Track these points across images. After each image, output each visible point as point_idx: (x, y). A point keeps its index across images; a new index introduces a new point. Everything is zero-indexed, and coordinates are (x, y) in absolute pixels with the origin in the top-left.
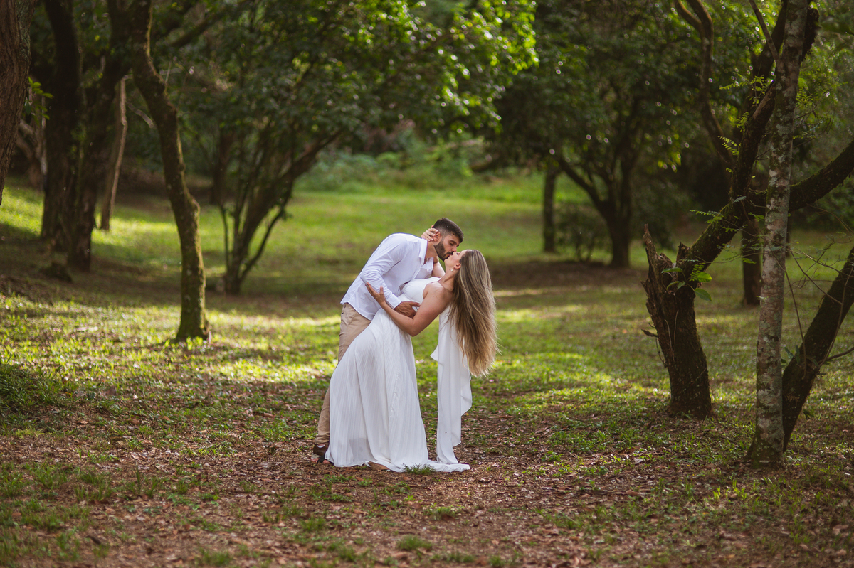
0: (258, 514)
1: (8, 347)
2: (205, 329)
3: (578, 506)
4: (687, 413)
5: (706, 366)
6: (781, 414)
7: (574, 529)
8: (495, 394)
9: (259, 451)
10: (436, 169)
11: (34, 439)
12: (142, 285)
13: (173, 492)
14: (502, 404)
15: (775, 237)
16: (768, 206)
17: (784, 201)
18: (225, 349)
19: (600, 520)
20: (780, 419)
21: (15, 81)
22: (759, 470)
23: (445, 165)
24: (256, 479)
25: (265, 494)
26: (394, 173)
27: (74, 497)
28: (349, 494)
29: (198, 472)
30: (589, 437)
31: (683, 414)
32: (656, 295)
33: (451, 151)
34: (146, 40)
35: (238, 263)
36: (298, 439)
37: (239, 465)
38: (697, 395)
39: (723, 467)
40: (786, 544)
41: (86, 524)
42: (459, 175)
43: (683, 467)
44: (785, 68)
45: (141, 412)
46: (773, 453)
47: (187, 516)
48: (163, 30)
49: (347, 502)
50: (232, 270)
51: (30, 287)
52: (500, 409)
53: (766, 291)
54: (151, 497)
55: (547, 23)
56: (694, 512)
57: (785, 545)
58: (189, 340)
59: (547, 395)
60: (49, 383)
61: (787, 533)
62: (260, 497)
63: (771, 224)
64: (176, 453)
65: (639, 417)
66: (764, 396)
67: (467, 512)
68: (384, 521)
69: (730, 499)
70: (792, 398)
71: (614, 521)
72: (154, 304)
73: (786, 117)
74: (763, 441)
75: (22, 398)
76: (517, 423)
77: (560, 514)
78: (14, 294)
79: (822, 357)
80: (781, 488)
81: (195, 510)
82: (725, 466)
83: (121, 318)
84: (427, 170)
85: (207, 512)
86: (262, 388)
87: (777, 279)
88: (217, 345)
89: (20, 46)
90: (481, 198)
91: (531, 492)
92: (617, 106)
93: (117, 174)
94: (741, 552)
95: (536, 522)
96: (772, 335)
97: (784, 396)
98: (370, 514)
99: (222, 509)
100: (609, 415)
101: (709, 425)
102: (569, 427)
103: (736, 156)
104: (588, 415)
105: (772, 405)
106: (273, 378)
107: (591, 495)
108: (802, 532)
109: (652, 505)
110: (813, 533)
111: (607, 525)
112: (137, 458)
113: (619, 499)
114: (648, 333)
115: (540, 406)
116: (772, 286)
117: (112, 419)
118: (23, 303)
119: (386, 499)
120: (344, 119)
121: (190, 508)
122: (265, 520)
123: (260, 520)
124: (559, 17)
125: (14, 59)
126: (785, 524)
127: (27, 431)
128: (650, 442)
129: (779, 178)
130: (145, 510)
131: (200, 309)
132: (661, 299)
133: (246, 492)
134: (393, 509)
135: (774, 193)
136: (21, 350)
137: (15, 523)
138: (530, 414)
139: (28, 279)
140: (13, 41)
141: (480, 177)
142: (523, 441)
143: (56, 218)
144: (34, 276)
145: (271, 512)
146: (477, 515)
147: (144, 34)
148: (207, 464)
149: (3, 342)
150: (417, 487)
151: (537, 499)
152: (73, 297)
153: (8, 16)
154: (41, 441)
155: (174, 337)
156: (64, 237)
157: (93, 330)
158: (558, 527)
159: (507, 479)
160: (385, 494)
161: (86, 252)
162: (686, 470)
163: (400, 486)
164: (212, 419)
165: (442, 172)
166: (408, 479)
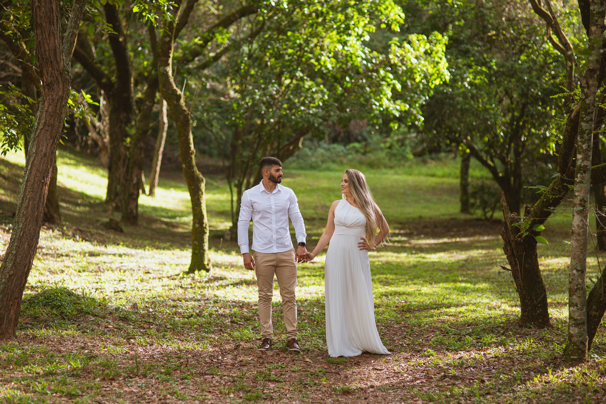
0: (216, 389)
1: (72, 276)
2: (208, 264)
3: (441, 386)
4: (531, 324)
5: (545, 291)
6: (586, 324)
7: (433, 401)
8: (403, 311)
9: (228, 347)
10: (388, 153)
11: (73, 337)
12: (174, 235)
13: (161, 373)
14: (406, 318)
15: (581, 201)
16: (576, 179)
17: (587, 176)
18: (221, 279)
19: (452, 396)
20: (585, 327)
21: (60, 94)
22: (570, 363)
23: (394, 151)
24: (221, 365)
25: (225, 376)
26: (358, 157)
27: (92, 375)
28: (283, 377)
29: (182, 361)
30: (459, 340)
31: (528, 325)
32: (509, 241)
33: (398, 141)
34: (169, 65)
36: (257, 339)
37: (212, 356)
38: (538, 312)
39: (546, 361)
41: (97, 394)
42: (405, 158)
43: (519, 360)
44: (587, 83)
45: (151, 321)
46: (580, 352)
47: (168, 389)
49: (281, 382)
51: (92, 235)
52: (403, 320)
53: (575, 238)
54: (145, 376)
55: (460, 51)
56: (519, 391)
58: (196, 272)
59: (439, 311)
60: (89, 300)
62: (221, 378)
63: (578, 191)
64: (170, 348)
65: (498, 327)
66: (574, 312)
67: (362, 389)
68: (303, 394)
69: (546, 382)
70: (594, 313)
71: (463, 396)
72: (178, 248)
73: (588, 118)
74: (574, 343)
75: (69, 310)
76: (412, 330)
77: (426, 392)
78: (81, 239)
80: (583, 376)
81: (174, 385)
82: (548, 360)
83: (153, 257)
84: (382, 155)
85: (182, 387)
86: (241, 305)
87: (583, 230)
88: (216, 276)
89: (63, 70)
90: (420, 174)
91: (410, 377)
93: (160, 157)
95: (409, 397)
96: (580, 269)
97: (588, 312)
98: (294, 390)
99: (193, 385)
100: (477, 325)
101: (545, 333)
102: (447, 333)
103: (561, 144)
104: (464, 325)
105: (579, 318)
106: (250, 299)
107: (451, 379)
109: (491, 386)
111: (456, 399)
112: (142, 350)
113: (470, 382)
114: (504, 268)
115: (432, 319)
116: (579, 234)
117: (130, 325)
118: (87, 246)
119: (308, 381)
120: (312, 119)
121: (171, 385)
122: (221, 393)
123: (217, 392)
124: (469, 46)
125: (60, 79)
127: (70, 332)
128: (501, 344)
129: (583, 160)
130: (139, 385)
131: (204, 250)
132: (513, 244)
133: (213, 374)
134: (311, 387)
135: (580, 170)
136: (80, 278)
137: (49, 392)
138: (423, 324)
139: (91, 230)
140: (59, 67)
141: (420, 159)
142: (413, 343)
143: (116, 188)
144: (97, 228)
145: (227, 387)
146: (369, 391)
147: (168, 60)
148: (190, 356)
149: (69, 274)
150: (332, 372)
151: (412, 381)
152: (121, 243)
153: (55, 50)
154: (78, 339)
155: (187, 270)
156: (120, 201)
157: (132, 265)
158: (423, 400)
159: (395, 368)
160: (308, 377)
161: (135, 211)
162: (521, 363)
163: (320, 372)
164: (201, 326)
165: (392, 156)
166: (326, 367)
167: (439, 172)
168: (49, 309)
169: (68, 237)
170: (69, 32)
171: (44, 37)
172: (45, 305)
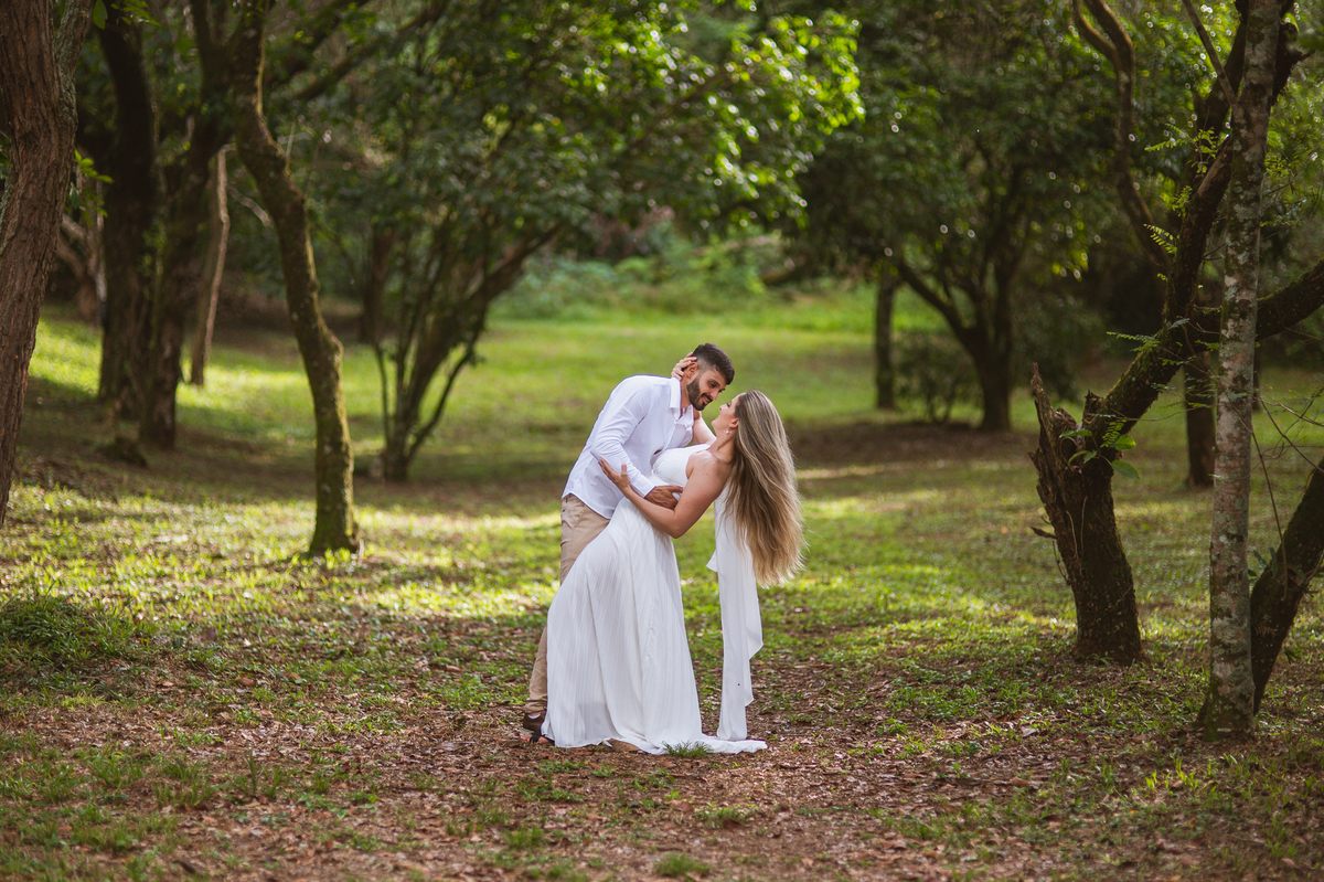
0: (438, 823)
1: (50, 569)
2: (354, 536)
3: (936, 804)
4: (1103, 656)
5: (1131, 583)
6: (1249, 655)
7: (930, 839)
8: (805, 631)
9: (439, 724)
10: (708, 282)
11: (90, 711)
12: (256, 470)
13: (307, 790)
14: (816, 646)
15: (1235, 380)
16: (1223, 332)
17: (1249, 324)
18: (384, 566)
19: (970, 825)
20: (1248, 662)
21: (53, 157)
22: (1216, 743)
23: (721, 276)
24: (435, 768)
25: (448, 792)
26: (643, 290)
27: (153, 800)
28: (579, 790)
29: (346, 759)
30: (951, 695)
31: (1097, 657)
32: (1051, 472)
33: (730, 254)
34: (255, 90)
35: (403, 434)
36: (500, 705)
37: (408, 746)
38: (1118, 627)
39: (1160, 739)
40: (1260, 858)
41: (173, 843)
42: (744, 291)
43: (1097, 740)
44: (1247, 116)
45: (256, 667)
46: (1238, 717)
47: (329, 828)
48: (283, 74)
49: (577, 803)
50: (394, 444)
51: (82, 475)
52: (812, 653)
53: (1222, 465)
54: (272, 798)
55: (877, 53)
56: (1117, 811)
57: (1259, 860)
58: (328, 554)
59: (885, 631)
60: (114, 624)
61: (1262, 841)
62: (441, 797)
63: (1228, 359)
64: (311, 730)
65: (1028, 663)
66: (1223, 628)
67: (763, 815)
68: (635, 831)
69: (1172, 789)
70: (1266, 630)
71: (992, 825)
72: (274, 498)
73: (1249, 194)
74: (1223, 698)
75: (71, 648)
76: (839, 676)
77: (908, 817)
78: (57, 486)
79: (1312, 566)
80: (1251, 771)
81: (341, 818)
82: (1164, 737)
83: (224, 521)
84: (695, 284)
85: (360, 820)
86: (444, 626)
87: (1240, 445)
88: (373, 560)
89: (60, 103)
90: (779, 325)
91: (862, 783)
92: (987, 180)
93: (214, 299)
94: (1190, 871)
95: (871, 829)
96: (1234, 532)
97: (1253, 627)
98: (613, 821)
99: (383, 816)
100: (981, 660)
101: (1137, 674)
102: (920, 680)
103: (1172, 255)
104: (950, 661)
105: (1235, 641)
106: (459, 611)
107: (956, 786)
108: (1285, 840)
109: (1051, 801)
110: (1302, 841)
111: (981, 832)
112: (251, 738)
113: (999, 791)
114: (1040, 533)
115: (875, 649)
116: (1231, 455)
117: (211, 678)
118: (71, 500)
119: (637, 797)
120: (565, 209)
121: (334, 816)
122: (450, 832)
123: (442, 831)
124: (895, 43)
125: (51, 123)
126: (1258, 828)
127: (80, 699)
128: (1046, 702)
129: (1239, 288)
130: (263, 819)
131: (345, 505)
132: (1060, 479)
133: (420, 790)
134: (648, 812)
135: (1232, 311)
136: (69, 573)
137: (63, 842)
138: (859, 661)
139: (79, 463)
140: (49, 95)
141: (776, 293)
142: (848, 704)
143: (121, 367)
144: (89, 458)
145: (459, 819)
146: (779, 819)
147: (254, 80)
148: (359, 747)
149: (41, 562)
150: (685, 777)
151: (871, 793)
152: (149, 491)
153: (40, 57)
154: (102, 714)
155: (306, 549)
156: (134, 397)
157: (180, 540)
158: (905, 837)
159: (824, 763)
160: (636, 789)
161: (168, 421)
162: (1103, 745)
163: (659, 776)
164: (366, 676)
165: (717, 286)
166: (671, 764)
167: (821, 320)
168: (25, 647)
169: (27, 480)
170: (71, 17)
171: (15, 28)
172: (15, 639)
